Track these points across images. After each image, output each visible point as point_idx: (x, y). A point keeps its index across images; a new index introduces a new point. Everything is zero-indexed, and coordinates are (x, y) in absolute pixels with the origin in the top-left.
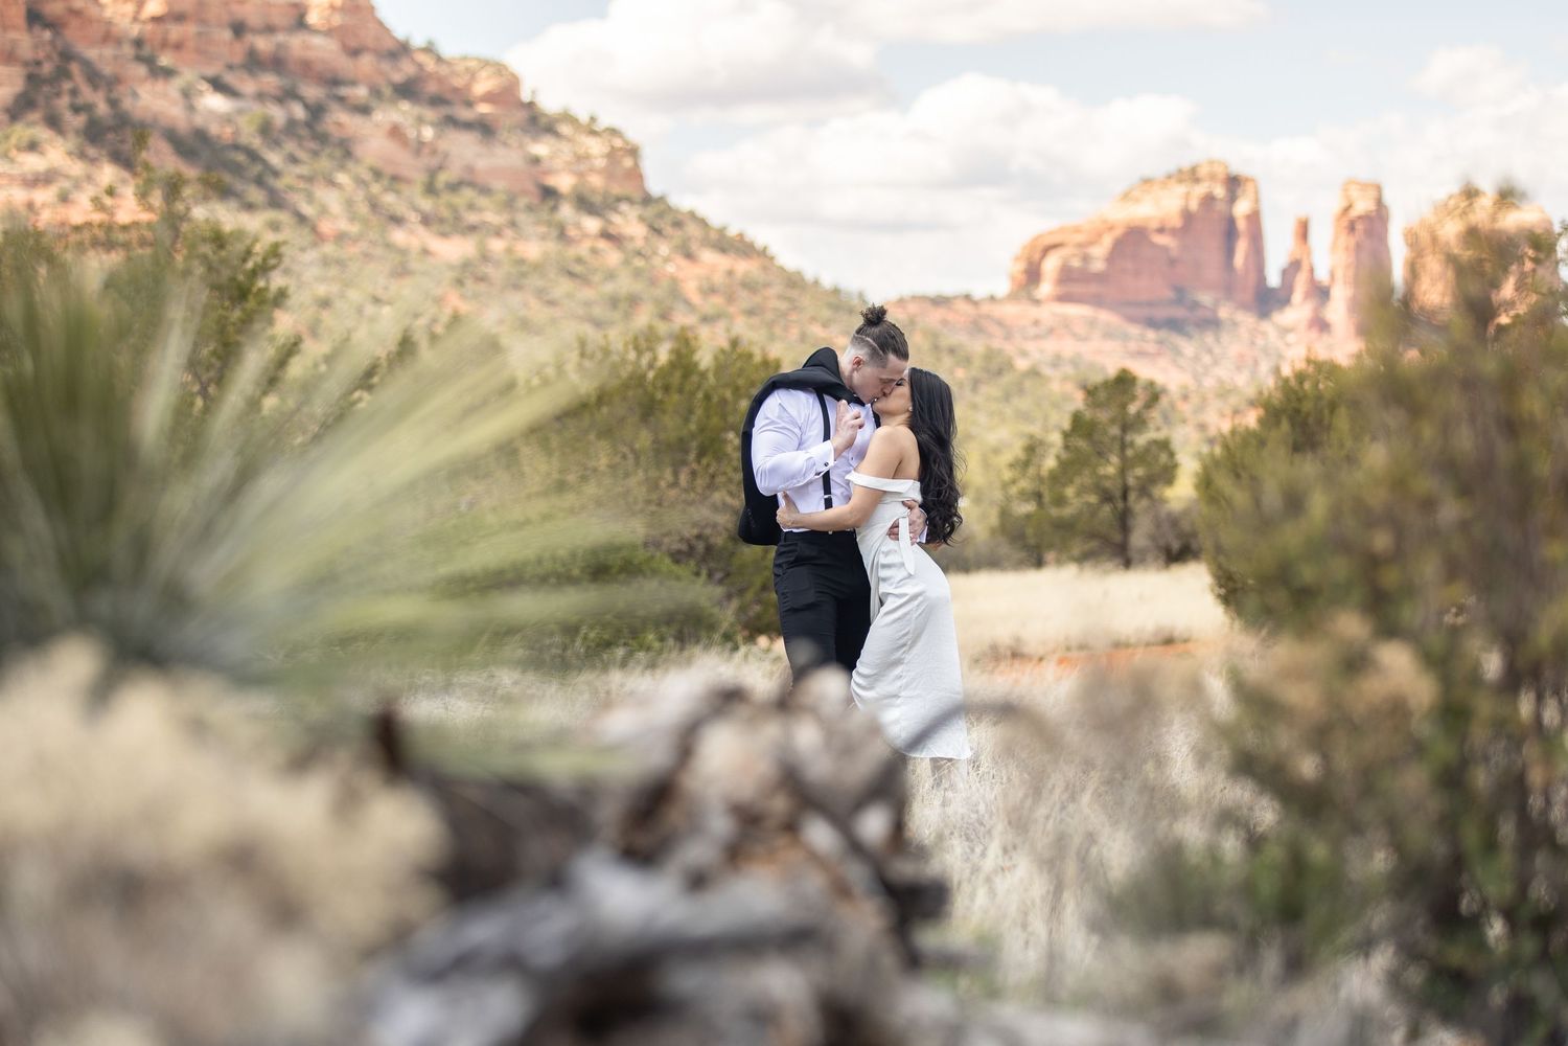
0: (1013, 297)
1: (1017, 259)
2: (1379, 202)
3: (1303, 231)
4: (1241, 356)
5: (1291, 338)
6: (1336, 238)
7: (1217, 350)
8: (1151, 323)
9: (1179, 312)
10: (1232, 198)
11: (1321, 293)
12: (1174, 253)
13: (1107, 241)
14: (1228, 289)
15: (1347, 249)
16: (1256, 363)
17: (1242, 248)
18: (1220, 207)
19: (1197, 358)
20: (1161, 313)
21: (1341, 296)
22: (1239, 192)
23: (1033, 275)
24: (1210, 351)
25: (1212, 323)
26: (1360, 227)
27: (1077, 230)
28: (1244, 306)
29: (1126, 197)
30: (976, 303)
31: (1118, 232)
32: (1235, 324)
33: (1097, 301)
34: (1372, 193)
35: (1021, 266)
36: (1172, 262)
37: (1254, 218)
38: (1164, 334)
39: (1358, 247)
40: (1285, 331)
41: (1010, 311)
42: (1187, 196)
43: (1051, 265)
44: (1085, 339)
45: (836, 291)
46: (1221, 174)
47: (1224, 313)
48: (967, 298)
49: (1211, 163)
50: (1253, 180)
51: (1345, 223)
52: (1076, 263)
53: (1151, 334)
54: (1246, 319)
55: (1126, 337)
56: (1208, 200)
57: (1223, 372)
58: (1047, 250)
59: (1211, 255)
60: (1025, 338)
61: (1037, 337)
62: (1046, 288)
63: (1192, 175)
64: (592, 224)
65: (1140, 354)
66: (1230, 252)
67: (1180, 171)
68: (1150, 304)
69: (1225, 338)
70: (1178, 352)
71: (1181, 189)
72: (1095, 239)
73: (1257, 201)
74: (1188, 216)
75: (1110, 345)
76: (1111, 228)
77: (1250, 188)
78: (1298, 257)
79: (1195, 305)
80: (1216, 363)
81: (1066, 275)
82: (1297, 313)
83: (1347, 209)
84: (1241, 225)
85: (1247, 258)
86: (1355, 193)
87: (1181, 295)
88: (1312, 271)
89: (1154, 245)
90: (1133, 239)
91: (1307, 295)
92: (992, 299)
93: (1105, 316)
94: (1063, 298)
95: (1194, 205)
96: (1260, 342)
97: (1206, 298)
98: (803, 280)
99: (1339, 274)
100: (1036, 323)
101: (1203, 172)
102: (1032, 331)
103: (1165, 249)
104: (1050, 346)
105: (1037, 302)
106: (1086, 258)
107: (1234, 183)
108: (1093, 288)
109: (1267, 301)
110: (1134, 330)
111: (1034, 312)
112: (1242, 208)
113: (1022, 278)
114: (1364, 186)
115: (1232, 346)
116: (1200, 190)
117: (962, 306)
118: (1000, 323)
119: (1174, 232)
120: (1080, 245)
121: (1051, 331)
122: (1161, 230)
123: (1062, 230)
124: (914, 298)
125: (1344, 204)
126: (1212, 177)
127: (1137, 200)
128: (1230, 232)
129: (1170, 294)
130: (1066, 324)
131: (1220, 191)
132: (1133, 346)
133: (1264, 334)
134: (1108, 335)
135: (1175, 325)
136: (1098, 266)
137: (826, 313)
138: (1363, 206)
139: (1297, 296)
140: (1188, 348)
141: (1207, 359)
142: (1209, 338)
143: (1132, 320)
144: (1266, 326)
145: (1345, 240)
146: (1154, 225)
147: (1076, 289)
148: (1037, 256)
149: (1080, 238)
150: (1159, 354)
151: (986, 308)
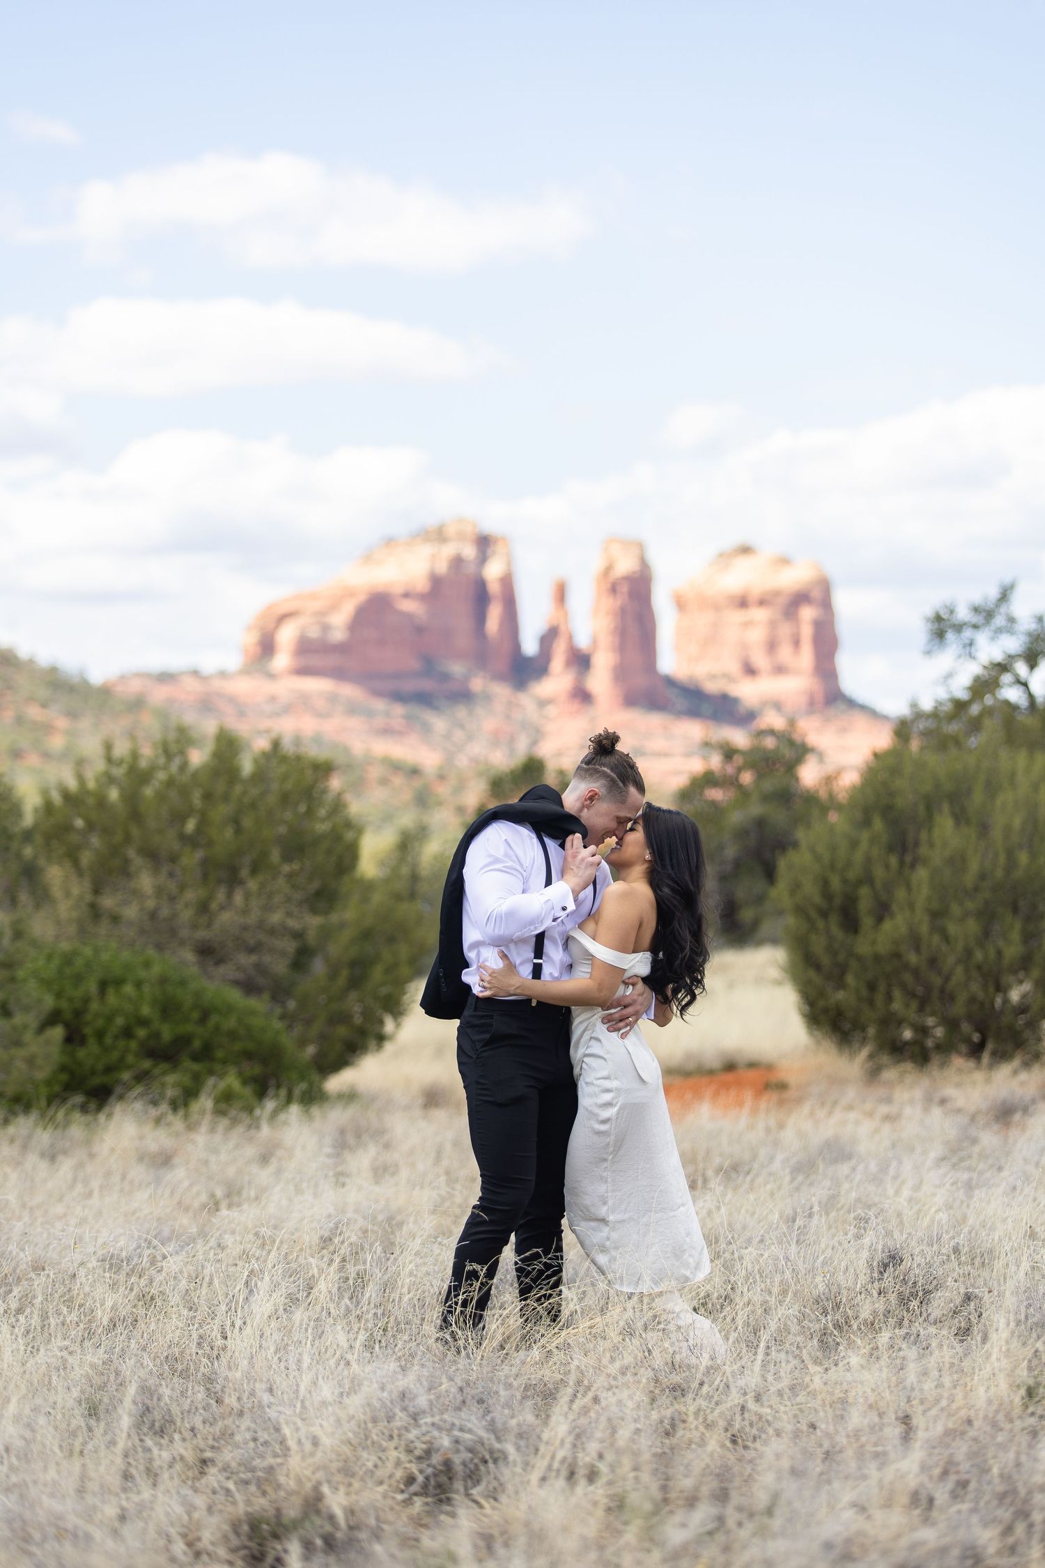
0: (246, 671)
1: (250, 629)
2: (644, 562)
3: (561, 594)
4: (496, 730)
5: (551, 710)
6: (596, 602)
7: (470, 725)
8: (398, 697)
9: (426, 685)
10: (483, 559)
11: (581, 661)
12: (422, 620)
13: (349, 608)
14: (481, 656)
15: (609, 612)
16: (514, 737)
17: (495, 611)
18: (471, 569)
19: (448, 736)
20: (410, 686)
21: (603, 662)
22: (489, 551)
23: (267, 647)
24: (462, 727)
25: (463, 696)
26: (623, 589)
27: (314, 596)
28: (500, 677)
29: (368, 558)
30: (205, 679)
31: (361, 599)
32: (489, 696)
33: (338, 674)
34: (636, 551)
35: (254, 638)
36: (420, 630)
37: (507, 582)
38: (412, 709)
40: (543, 703)
41: (244, 687)
42: (434, 556)
43: (287, 636)
44: (326, 716)
45: (53, 670)
46: (471, 534)
47: (477, 684)
48: (196, 673)
49: (459, 521)
50: (504, 539)
51: (607, 583)
52: (314, 633)
53: (399, 710)
54: (501, 691)
55: (369, 714)
56: (457, 561)
57: (477, 749)
58: (283, 618)
59: (462, 621)
60: (262, 715)
61: (276, 714)
62: (282, 660)
63: (439, 535)
65: (384, 731)
66: (481, 617)
67: (426, 530)
68: (396, 676)
69: (479, 711)
70: (428, 728)
71: (428, 550)
72: (334, 607)
73: (509, 564)
74: (436, 582)
75: (354, 723)
76: (352, 594)
77: (500, 549)
78: (555, 623)
79: (446, 677)
80: (470, 738)
81: (305, 647)
82: (557, 682)
83: (608, 569)
84: (494, 589)
85: (501, 625)
86: (616, 551)
87: (429, 666)
88: (570, 638)
89: (399, 612)
90: (376, 607)
91: (567, 664)
92: (223, 674)
93: (349, 691)
94: (303, 671)
95: (442, 569)
96: (517, 715)
97: (457, 668)
98: (16, 657)
99: (602, 640)
100: (273, 699)
101: (451, 530)
102: (268, 708)
103: (409, 616)
105: (271, 676)
106: (326, 628)
107: (484, 543)
108: (335, 660)
109: (524, 671)
110: (380, 705)
111: (268, 687)
112: (493, 570)
113: (255, 650)
114: (626, 544)
115: (487, 721)
116: (448, 551)
117: (191, 684)
118: (232, 701)
119: (423, 597)
120: (318, 613)
121: (289, 707)
122: (406, 595)
123: (296, 597)
124: (139, 675)
125: (605, 564)
126: (461, 536)
127: (379, 563)
128: (481, 596)
129: (414, 664)
130: (305, 698)
131: (469, 552)
132: (378, 722)
133: (521, 707)
134: (353, 709)
135: (424, 699)
136: (339, 636)
137: (43, 693)
138: (626, 565)
139: (557, 666)
140: (439, 723)
141: (460, 735)
142: (461, 712)
143: (378, 693)
144: (523, 698)
145: (609, 603)
146: (398, 590)
147: (315, 661)
148: (271, 626)
149: (317, 605)
150: (407, 731)
151: (215, 684)
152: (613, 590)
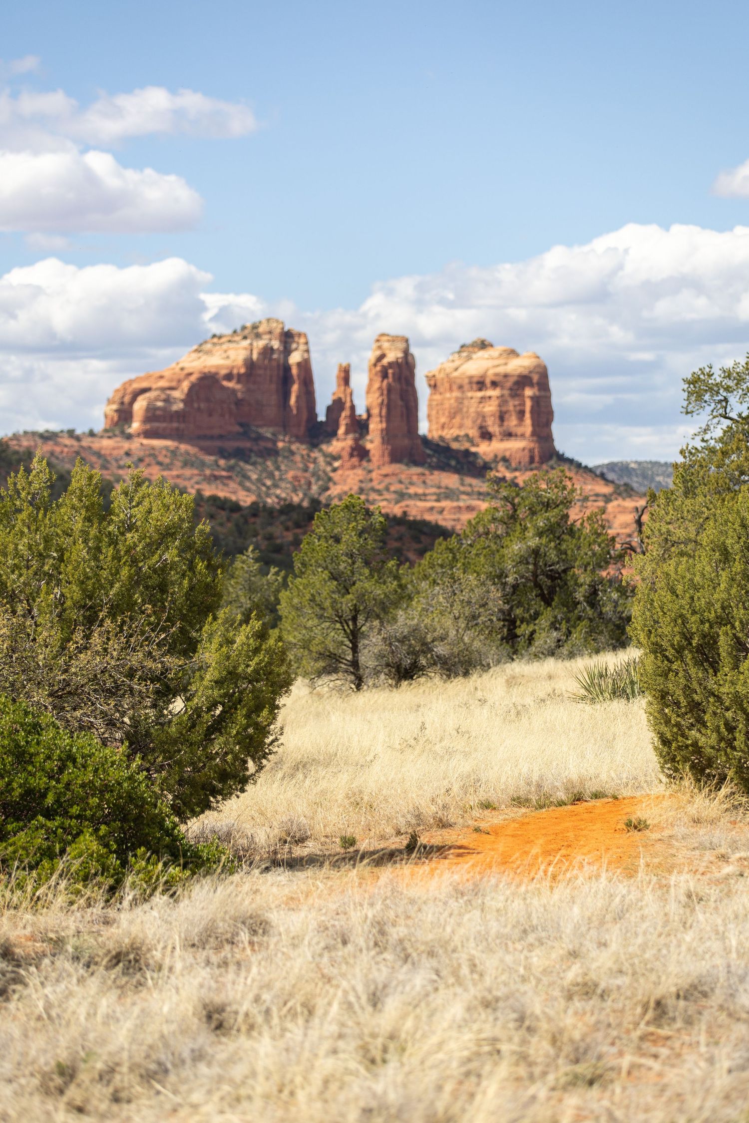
0: (109, 433)
1: (110, 401)
2: (406, 352)
3: (345, 377)
4: (296, 478)
5: (337, 464)
6: (371, 382)
7: (277, 474)
8: (222, 453)
9: (246, 444)
10: (287, 350)
11: (360, 427)
12: (240, 395)
13: (186, 385)
14: (284, 423)
15: (380, 390)
16: (309, 485)
17: (295, 388)
18: (278, 357)
19: (260, 481)
20: (231, 445)
21: (376, 426)
22: (293, 345)
23: (124, 415)
24: (271, 476)
25: (272, 452)
26: (391, 372)
27: (161, 377)
28: (299, 439)
29: (200, 348)
30: (78, 439)
31: (193, 378)
32: (291, 453)
33: (178, 436)
34: (401, 345)
35: (114, 407)
36: (239, 403)
37: (305, 366)
38: (233, 462)
39: (390, 389)
40: (331, 458)
41: (107, 444)
42: (250, 349)
43: (140, 406)
44: (168, 467)
46: (277, 330)
47: (282, 443)
48: (71, 433)
49: (270, 321)
50: (303, 335)
51: (379, 369)
52: (160, 404)
53: (222, 462)
54: (300, 448)
55: (202, 465)
56: (267, 351)
57: (282, 491)
58: (137, 393)
59: (272, 398)
60: (119, 467)
62: (136, 426)
63: (254, 331)
65: (213, 478)
66: (285, 394)
67: (244, 328)
68: (221, 437)
69: (283, 464)
70: (245, 476)
71: (245, 343)
72: (176, 384)
73: (307, 351)
74: (250, 364)
75: (189, 471)
76: (189, 375)
77: (302, 341)
78: (342, 396)
79: (259, 438)
80: (276, 485)
81: (151, 415)
82: (341, 443)
83: (381, 358)
84: (294, 371)
85: (299, 397)
86: (386, 344)
87: (246, 431)
88: (353, 408)
89: (223, 388)
90: (207, 384)
91: (349, 429)
92: (91, 434)
93: (184, 448)
94: (149, 434)
95: (255, 356)
96: (312, 467)
97: (267, 432)
99: (375, 411)
100: (128, 454)
101: (263, 328)
102: (125, 460)
103: (233, 391)
105: (129, 437)
106: (168, 400)
107: (287, 337)
108: (174, 425)
109: (317, 433)
110: (210, 459)
111: (126, 445)
112: (295, 358)
113: (115, 417)
114: (394, 339)
115: (288, 470)
116: (261, 344)
117: (68, 441)
118: (98, 454)
119: (240, 378)
120: (163, 389)
121: (141, 460)
122: (229, 376)
123: (148, 377)
125: (377, 354)
126: (270, 332)
127: (209, 353)
128: (286, 378)
129: (237, 429)
130: (153, 453)
131: (276, 344)
132: (207, 471)
133: (315, 461)
134: (188, 463)
135: (242, 455)
136: (179, 406)
138: (393, 355)
139: (342, 430)
140: (253, 471)
141: (269, 482)
142: (270, 465)
143: (208, 451)
144: (315, 454)
145: (379, 384)
146: (223, 372)
147: (159, 425)
148: (128, 399)
149: (163, 383)
150: (228, 478)
151: (85, 443)
152: (385, 375)
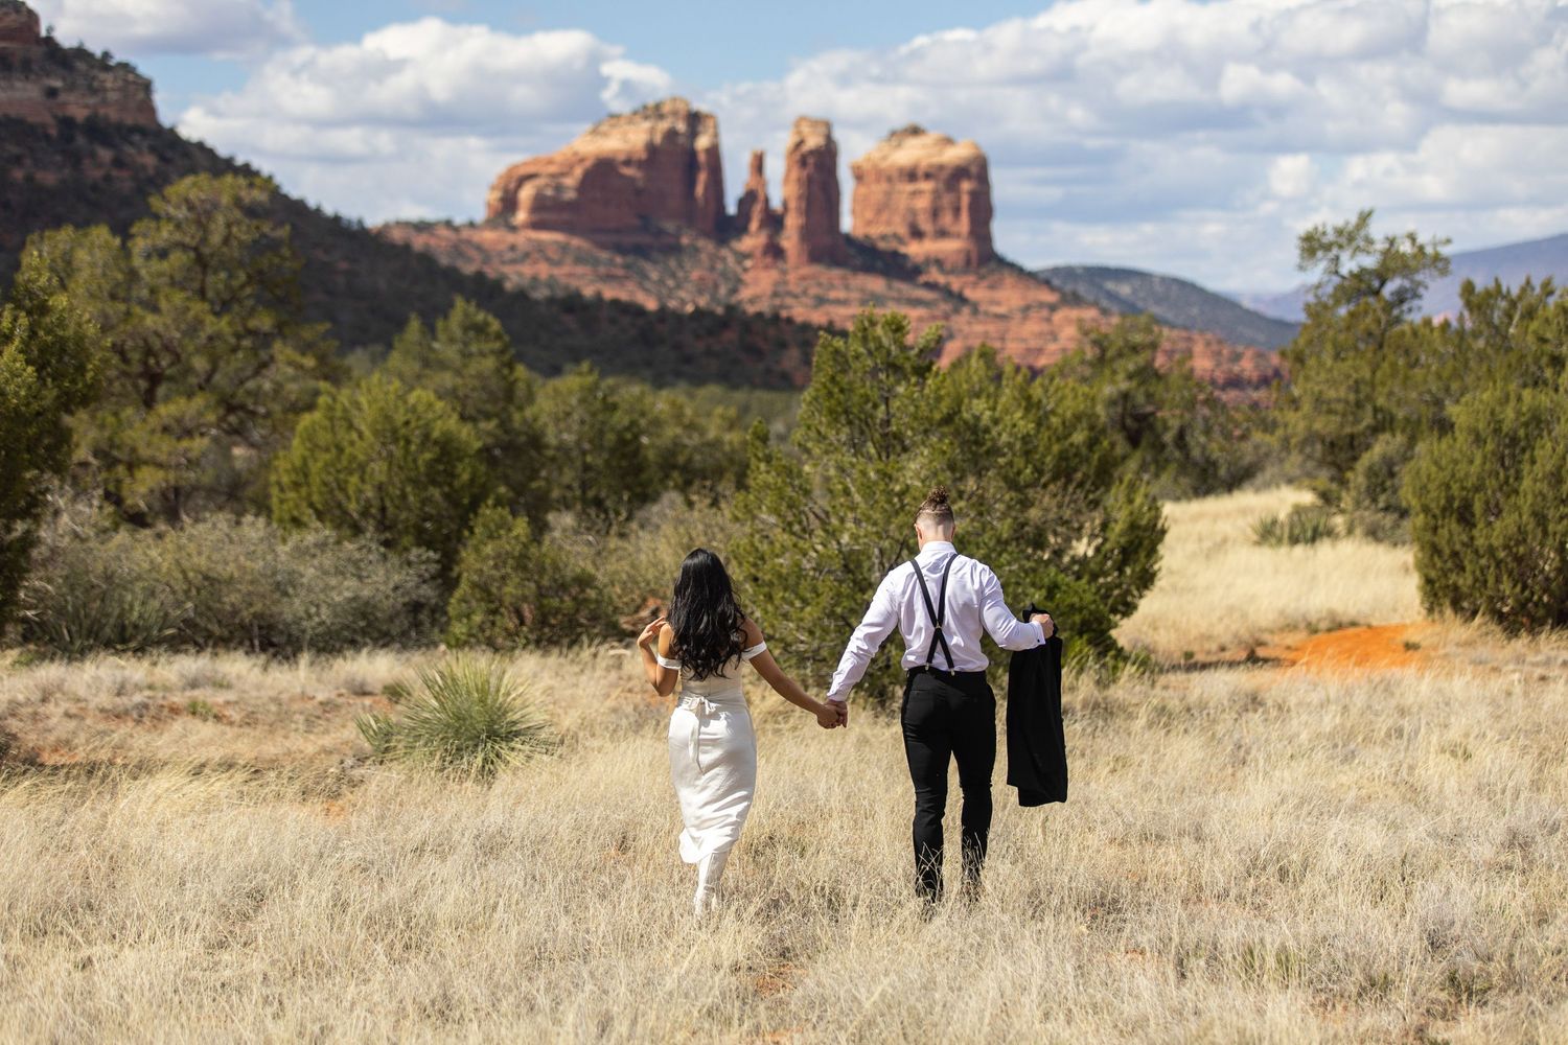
0: (491, 223)
1: (493, 188)
2: (829, 139)
3: (758, 164)
4: (701, 279)
5: (748, 263)
6: (789, 171)
7: (680, 274)
8: (619, 249)
9: (644, 239)
10: (693, 134)
11: (774, 221)
12: (640, 184)
13: (578, 172)
14: (690, 218)
15: (799, 180)
16: (716, 286)
17: (702, 178)
18: (683, 141)
19: (661, 282)
20: (629, 240)
21: (793, 222)
22: (700, 128)
23: (508, 203)
24: (673, 275)
25: (675, 249)
26: (811, 161)
27: (550, 162)
28: (707, 235)
29: (596, 130)
30: (456, 229)
31: (588, 164)
32: (697, 250)
33: (569, 228)
34: (822, 130)
35: (498, 194)
36: (638, 192)
37: (714, 152)
38: (630, 259)
39: (810, 180)
40: (742, 256)
41: (488, 236)
42: (652, 131)
43: (526, 194)
44: (558, 263)
46: (683, 112)
47: (685, 239)
48: (448, 224)
49: (674, 100)
50: (713, 118)
51: (797, 156)
52: (549, 192)
53: (619, 260)
54: (707, 246)
55: (596, 262)
56: (671, 134)
57: (685, 294)
58: (523, 180)
59: (674, 186)
60: (503, 263)
61: (513, 262)
62: (521, 216)
63: (656, 112)
64: (105, 154)
65: (609, 278)
66: (691, 183)
67: (645, 108)
68: (617, 231)
69: (687, 262)
70: (644, 276)
71: (647, 125)
72: (567, 170)
73: (716, 135)
74: (651, 148)
75: (582, 269)
76: (582, 160)
77: (710, 123)
78: (754, 187)
79: (660, 232)
80: (679, 286)
81: (540, 204)
82: (753, 241)
83: (799, 144)
84: (702, 158)
85: (706, 189)
86: (806, 129)
87: (645, 222)
88: (767, 201)
89: (622, 176)
90: (602, 171)
91: (762, 225)
92: (471, 225)
93: (576, 242)
94: (536, 225)
95: (658, 139)
96: (720, 266)
97: (670, 226)
99: (793, 205)
100: (513, 248)
101: (666, 109)
102: (509, 256)
103: (632, 180)
104: (527, 270)
105: (513, 229)
106: (559, 188)
107: (695, 119)
108: (565, 216)
109: (727, 228)
110: (604, 255)
111: (511, 238)
112: (702, 142)
113: (499, 205)
114: (815, 123)
115: (693, 270)
116: (664, 125)
117: (444, 232)
118: (478, 248)
119: (640, 164)
120: (553, 176)
121: (527, 255)
122: (628, 162)
123: (536, 162)
124: (402, 224)
125: (796, 139)
126: (675, 113)
127: (605, 135)
128: (691, 166)
129: (636, 221)
130: (540, 248)
131: (681, 127)
132: (602, 270)
133: (724, 259)
134: (579, 260)
135: (641, 251)
136: (570, 195)
138: (813, 141)
139: (754, 225)
140: (653, 271)
141: (671, 283)
142: (673, 263)
143: (603, 246)
144: (724, 252)
145: (798, 174)
146: (622, 157)
147: (547, 217)
148: (512, 186)
149: (552, 169)
150: (627, 277)
151: (465, 234)
152: (803, 162)
